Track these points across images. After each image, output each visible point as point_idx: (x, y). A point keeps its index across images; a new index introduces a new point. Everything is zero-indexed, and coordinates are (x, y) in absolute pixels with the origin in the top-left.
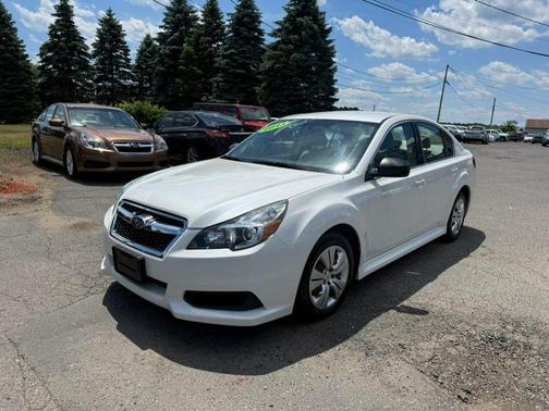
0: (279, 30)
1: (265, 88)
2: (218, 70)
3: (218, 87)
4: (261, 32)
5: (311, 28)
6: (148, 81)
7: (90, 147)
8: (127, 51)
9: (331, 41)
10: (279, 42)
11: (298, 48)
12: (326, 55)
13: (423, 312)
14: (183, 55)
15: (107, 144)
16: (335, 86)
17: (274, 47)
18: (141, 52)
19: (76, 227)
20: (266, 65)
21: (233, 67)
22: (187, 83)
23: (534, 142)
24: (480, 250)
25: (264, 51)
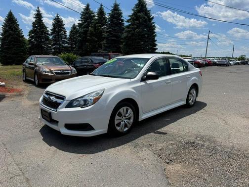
0: (130, 19)
1: (124, 45)
2: (104, 38)
3: (104, 46)
4: (122, 21)
5: (144, 18)
6: (75, 44)
7: (44, 73)
8: (65, 32)
9: (153, 23)
10: (130, 25)
11: (138, 27)
12: (151, 29)
14: (89, 32)
15: (51, 72)
16: (156, 43)
17: (128, 27)
18: (71, 32)
20: (125, 35)
21: (111, 37)
22: (91, 45)
24: (202, 110)
25: (124, 29)
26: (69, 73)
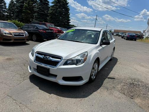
0: (54, 2)
1: (50, 18)
2: (35, 12)
3: (35, 17)
4: (48, 2)
5: (63, 2)
6: (12, 14)
7: (4, 34)
8: (5, 4)
9: (68, 6)
10: (54, 5)
11: (59, 7)
12: (67, 10)
13: (114, 79)
14: (24, 7)
16: (70, 19)
17: (52, 7)
18: (10, 5)
19: (7, 59)
20: (50, 11)
21: (41, 11)
22: (26, 15)
23: (116, 35)
25: (50, 7)
26: (23, 35)
